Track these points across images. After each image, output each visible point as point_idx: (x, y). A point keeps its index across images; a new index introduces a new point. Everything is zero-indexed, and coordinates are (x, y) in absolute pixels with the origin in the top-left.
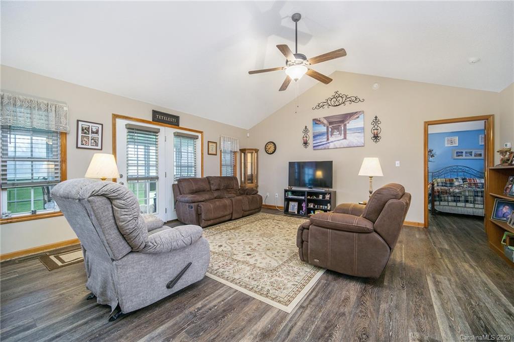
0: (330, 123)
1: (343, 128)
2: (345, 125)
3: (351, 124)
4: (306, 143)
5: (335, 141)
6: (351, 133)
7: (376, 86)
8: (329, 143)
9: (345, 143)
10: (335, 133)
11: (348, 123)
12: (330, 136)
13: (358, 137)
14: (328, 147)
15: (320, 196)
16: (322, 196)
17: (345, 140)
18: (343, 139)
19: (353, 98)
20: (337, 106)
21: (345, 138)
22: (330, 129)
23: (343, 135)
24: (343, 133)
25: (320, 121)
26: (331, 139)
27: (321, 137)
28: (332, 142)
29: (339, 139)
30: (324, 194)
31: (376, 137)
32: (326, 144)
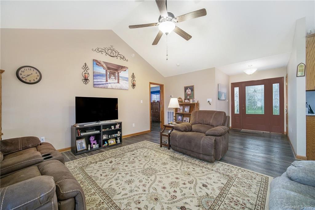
0: (109, 68)
1: (117, 75)
2: (118, 73)
3: (122, 74)
4: (86, 80)
5: (112, 83)
6: (121, 80)
7: (134, 55)
8: (107, 84)
9: (118, 85)
10: (111, 77)
11: (120, 72)
12: (108, 78)
13: (126, 83)
14: (107, 87)
15: (112, 127)
16: (113, 126)
17: (118, 84)
18: (117, 83)
19: (122, 56)
20: (112, 56)
21: (118, 82)
22: (108, 73)
23: (117, 80)
24: (117, 78)
25: (100, 63)
26: (109, 81)
27: (101, 77)
28: (110, 83)
29: (115, 82)
30: (115, 125)
31: (134, 85)
32: (105, 84)
